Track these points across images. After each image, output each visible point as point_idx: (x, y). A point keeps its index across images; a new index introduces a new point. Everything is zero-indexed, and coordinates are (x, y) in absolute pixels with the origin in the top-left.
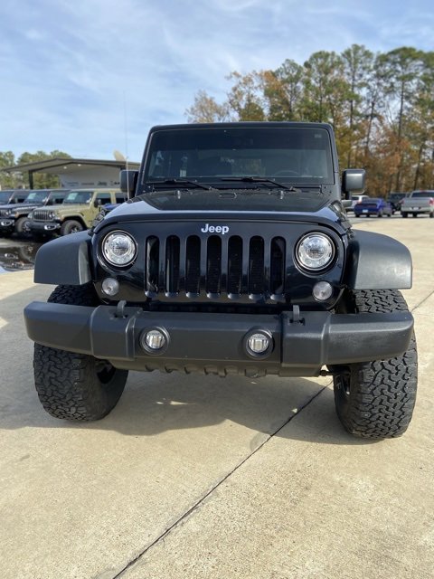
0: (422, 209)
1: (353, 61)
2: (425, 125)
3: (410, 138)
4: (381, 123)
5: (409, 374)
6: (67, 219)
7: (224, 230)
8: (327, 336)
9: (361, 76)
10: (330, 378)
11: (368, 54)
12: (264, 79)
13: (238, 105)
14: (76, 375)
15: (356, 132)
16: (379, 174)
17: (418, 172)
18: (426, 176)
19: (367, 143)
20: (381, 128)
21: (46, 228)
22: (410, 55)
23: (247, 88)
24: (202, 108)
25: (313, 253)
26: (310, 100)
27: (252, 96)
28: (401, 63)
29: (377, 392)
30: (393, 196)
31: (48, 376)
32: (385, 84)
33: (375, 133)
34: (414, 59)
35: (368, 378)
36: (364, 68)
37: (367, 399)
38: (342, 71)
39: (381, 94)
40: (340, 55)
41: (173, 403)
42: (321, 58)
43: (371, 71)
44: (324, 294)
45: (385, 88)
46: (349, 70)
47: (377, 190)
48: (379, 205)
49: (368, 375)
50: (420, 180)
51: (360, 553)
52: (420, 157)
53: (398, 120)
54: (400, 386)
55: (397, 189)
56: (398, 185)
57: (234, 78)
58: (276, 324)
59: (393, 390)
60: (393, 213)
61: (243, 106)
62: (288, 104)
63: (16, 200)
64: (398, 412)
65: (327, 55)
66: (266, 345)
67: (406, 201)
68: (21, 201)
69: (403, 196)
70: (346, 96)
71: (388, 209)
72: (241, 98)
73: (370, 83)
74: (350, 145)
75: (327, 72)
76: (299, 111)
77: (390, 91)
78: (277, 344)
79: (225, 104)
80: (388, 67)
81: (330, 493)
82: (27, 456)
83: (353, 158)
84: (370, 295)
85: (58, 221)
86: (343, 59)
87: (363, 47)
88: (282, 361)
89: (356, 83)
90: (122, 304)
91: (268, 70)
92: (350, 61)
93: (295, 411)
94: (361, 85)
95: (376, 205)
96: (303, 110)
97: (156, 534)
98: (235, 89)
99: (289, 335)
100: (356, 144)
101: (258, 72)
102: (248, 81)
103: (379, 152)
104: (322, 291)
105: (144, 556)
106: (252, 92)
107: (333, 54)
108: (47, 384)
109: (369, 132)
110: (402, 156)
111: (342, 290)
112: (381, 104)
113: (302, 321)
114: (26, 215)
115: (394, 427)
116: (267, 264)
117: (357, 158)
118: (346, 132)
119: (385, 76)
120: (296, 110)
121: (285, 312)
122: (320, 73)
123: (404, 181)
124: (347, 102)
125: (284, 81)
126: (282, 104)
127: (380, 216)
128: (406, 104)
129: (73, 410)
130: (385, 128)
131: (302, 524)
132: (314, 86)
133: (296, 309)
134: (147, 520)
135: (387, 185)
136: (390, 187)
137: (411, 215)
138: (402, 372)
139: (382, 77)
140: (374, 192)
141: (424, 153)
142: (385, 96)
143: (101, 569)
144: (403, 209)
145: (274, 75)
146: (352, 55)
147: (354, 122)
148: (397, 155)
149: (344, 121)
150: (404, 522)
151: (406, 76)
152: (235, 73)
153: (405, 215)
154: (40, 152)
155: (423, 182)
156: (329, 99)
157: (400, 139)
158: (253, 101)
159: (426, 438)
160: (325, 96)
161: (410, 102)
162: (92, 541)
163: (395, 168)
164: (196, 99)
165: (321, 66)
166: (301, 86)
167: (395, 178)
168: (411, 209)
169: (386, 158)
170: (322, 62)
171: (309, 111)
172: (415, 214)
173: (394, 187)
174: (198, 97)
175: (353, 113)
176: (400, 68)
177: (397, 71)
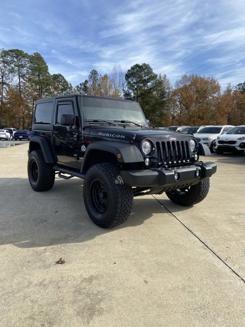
2: (33, 93)
19: (2, 98)
22: (21, 55)
28: (16, 57)
34: (24, 57)
39: (7, 72)
45: (9, 69)
47: (13, 125)
48: (28, 133)
77: (12, 71)
112: (7, 78)
116: (186, 150)
123: (27, 121)
139: (6, 63)
142: (9, 74)
151: (20, 65)
161: (24, 79)
163: (22, 114)
176: (16, 60)
177: (15, 61)
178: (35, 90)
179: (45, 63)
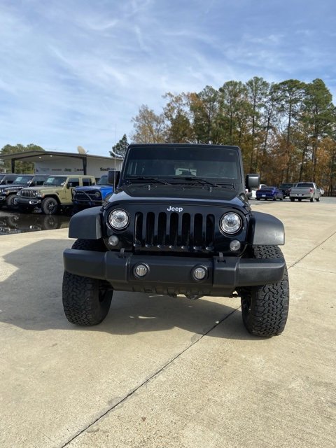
0: (304, 196)
1: (254, 89)
2: (307, 135)
3: (296, 144)
4: (275, 133)
5: (284, 295)
6: (47, 196)
7: (180, 210)
8: (238, 269)
9: (260, 99)
10: (239, 299)
11: (265, 84)
12: (191, 98)
13: (171, 116)
14: (89, 294)
15: (256, 139)
16: (273, 169)
17: (302, 168)
18: (308, 171)
19: (265, 146)
20: (275, 136)
21: (30, 203)
22: (296, 86)
23: (178, 105)
24: (144, 117)
25: (230, 224)
26: (224, 115)
27: (181, 110)
28: (289, 91)
29: (266, 305)
30: (284, 185)
31: (71, 295)
32: (277, 106)
33: (271, 140)
34: (298, 88)
35: (261, 297)
36: (262, 94)
37: (261, 309)
38: (246, 95)
39: (274, 112)
40: (245, 84)
41: (140, 317)
42: (232, 85)
43: (267, 96)
44: (236, 247)
45: (278, 108)
46: (251, 95)
47: (273, 180)
48: (273, 191)
49: (261, 294)
50: (303, 174)
51: (257, 391)
52: (303, 158)
53: (286, 131)
54: (279, 301)
55: (287, 181)
56: (288, 177)
57: (168, 97)
58: (210, 263)
59: (275, 303)
60: (284, 198)
61: (174, 117)
62: (207, 117)
63: (6, 181)
64: (278, 317)
65: (236, 84)
66: (204, 274)
67: (293, 189)
68: (10, 182)
69: (291, 186)
70: (249, 113)
71: (280, 195)
72: (173, 111)
73: (267, 104)
74: (253, 148)
75: (236, 96)
76: (215, 122)
77: (281, 110)
78: (210, 274)
79: (161, 115)
80: (279, 93)
81: (239, 363)
82: (56, 344)
83: (255, 157)
84: (262, 249)
85: (39, 198)
86: (247, 87)
87: (262, 79)
88: (213, 283)
89: (257, 104)
90: (123, 250)
91: (193, 92)
92: (252, 89)
93: (218, 322)
94: (260, 106)
95: (271, 191)
96: (219, 121)
97: (141, 382)
98: (169, 105)
99: (217, 268)
100: (257, 147)
101: (186, 94)
102: (178, 99)
103: (273, 153)
104: (235, 245)
105: (136, 392)
106: (181, 107)
107: (240, 83)
108: (71, 299)
109: (266, 139)
110: (291, 157)
111: (246, 246)
112: (275, 120)
113: (225, 261)
114: (15, 193)
115: (276, 327)
116: (204, 230)
117: (257, 157)
118: (250, 138)
119: (278, 100)
120: (214, 121)
121: (214, 257)
122: (231, 96)
123: (292, 174)
124: (250, 117)
125: (205, 101)
126: (203, 116)
127: (275, 200)
128: (293, 119)
129: (84, 316)
130: (278, 136)
131: (223, 378)
132: (226, 105)
133: (221, 255)
134: (135, 375)
135: (280, 177)
136: (282, 178)
137: (297, 200)
138: (280, 293)
139: (275, 100)
140: (270, 182)
141: (306, 155)
142: (277, 114)
143: (113, 397)
144: (291, 195)
145: (198, 96)
146: (254, 84)
147: (256, 131)
148: (287, 156)
149: (248, 130)
150: (281, 377)
151: (293, 100)
152: (169, 94)
153: (293, 199)
154: (19, 145)
155: (306, 176)
156: (237, 114)
157: (288, 145)
158: (183, 114)
159: (297, 337)
160: (234, 113)
161: (296, 119)
162: (105, 385)
163: (286, 165)
164: (140, 111)
165: (232, 91)
166: (217, 104)
167: (285, 173)
168: (296, 195)
169: (279, 157)
170: (232, 88)
171: (223, 122)
172: (300, 199)
173: (285, 179)
174: (142, 110)
175: (255, 125)
176: (288, 95)
177: (286, 96)
178: (309, 132)
179: (328, 91)
